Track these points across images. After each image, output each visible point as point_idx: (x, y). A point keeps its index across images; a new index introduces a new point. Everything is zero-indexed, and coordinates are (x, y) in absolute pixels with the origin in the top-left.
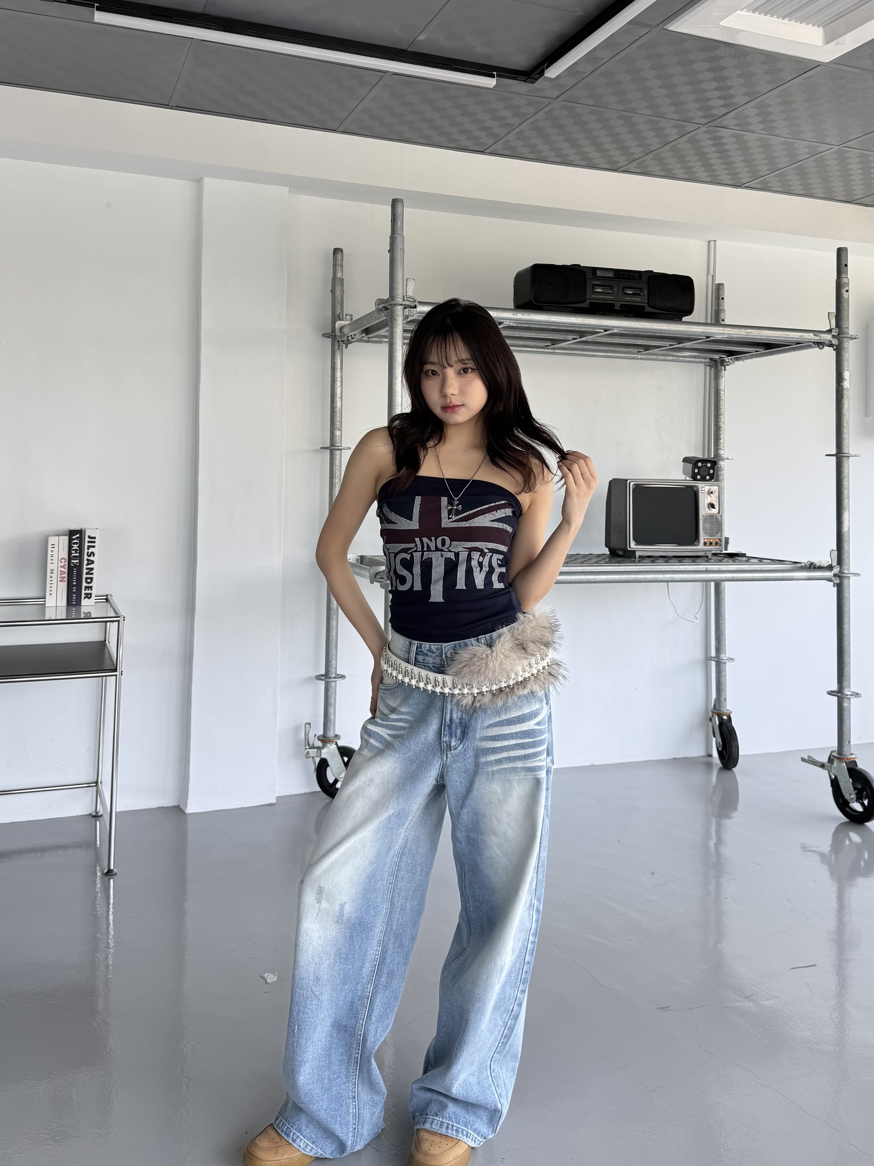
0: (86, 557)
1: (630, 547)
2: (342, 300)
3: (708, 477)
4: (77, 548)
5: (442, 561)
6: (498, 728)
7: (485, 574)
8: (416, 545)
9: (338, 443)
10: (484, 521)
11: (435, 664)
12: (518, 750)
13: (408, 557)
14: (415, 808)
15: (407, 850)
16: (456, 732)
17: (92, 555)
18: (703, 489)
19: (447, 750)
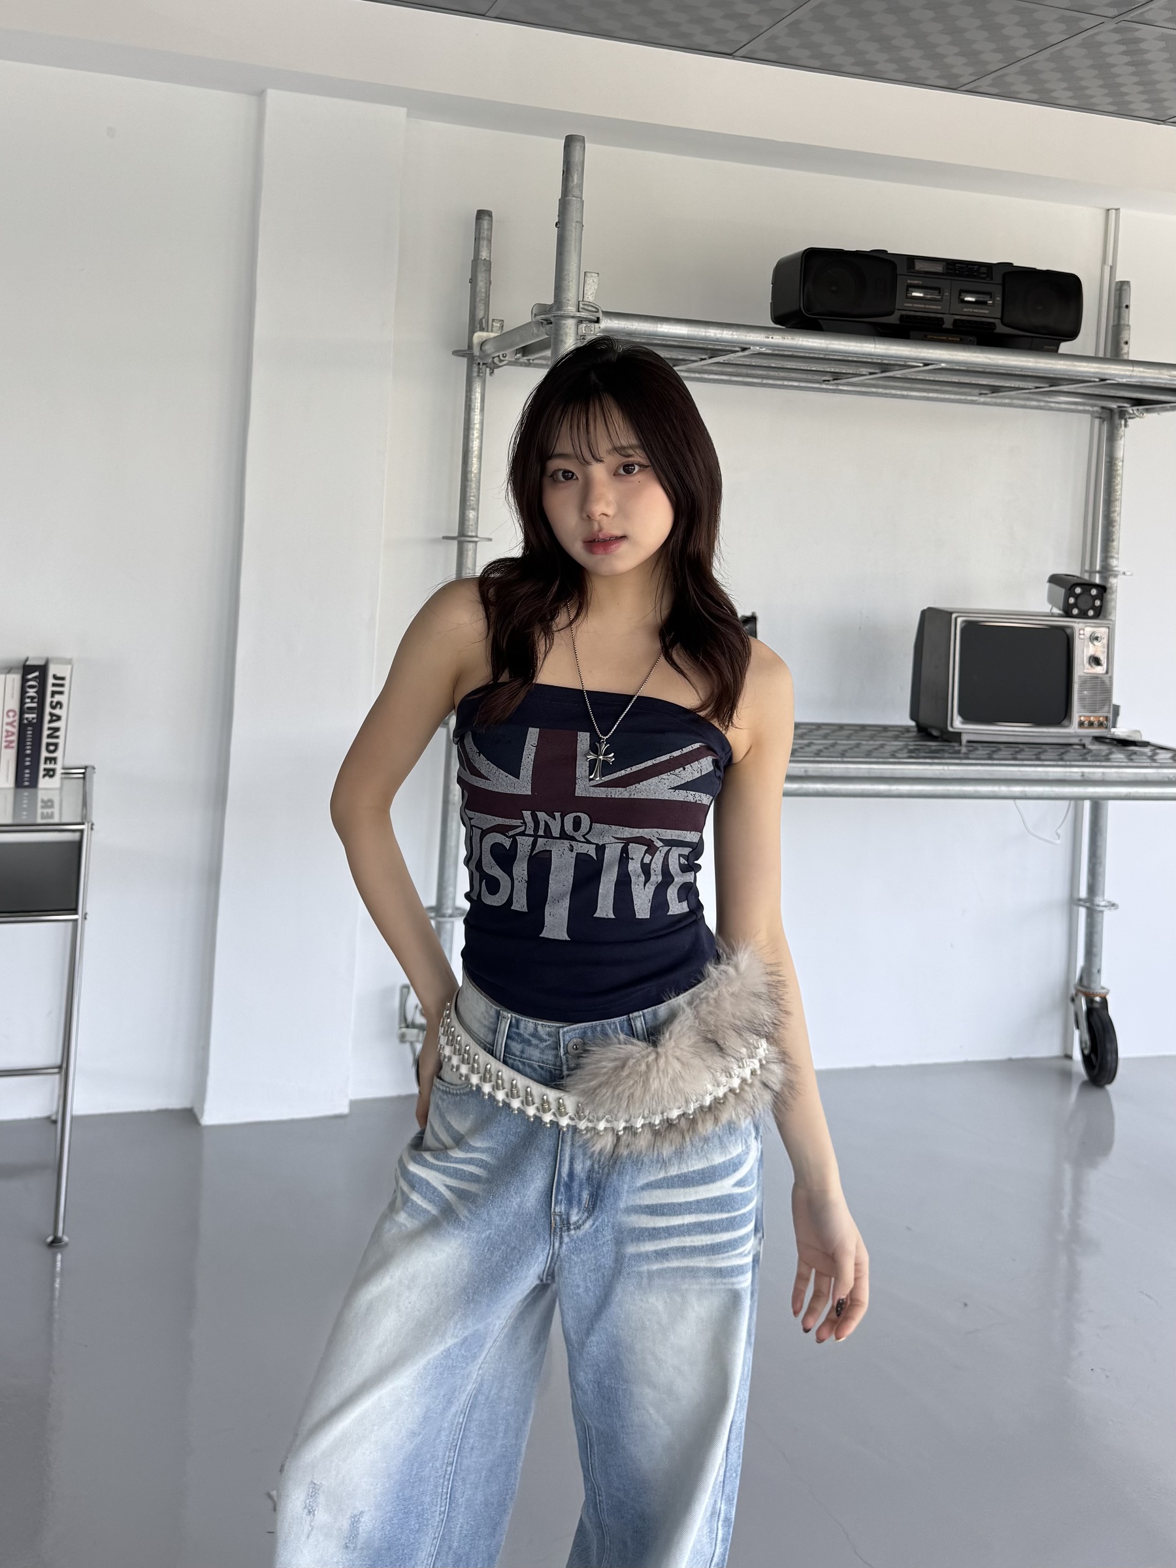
0: (48, 709)
1: (952, 726)
2: (488, 296)
3: (1091, 613)
4: (35, 695)
5: (571, 859)
6: (663, 1190)
7: (653, 888)
8: (525, 823)
9: (472, 531)
10: (659, 788)
11: (543, 1062)
12: (700, 1234)
13: (507, 843)
14: (497, 1326)
15: (481, 1398)
16: (580, 1195)
17: (59, 706)
18: (1082, 632)
19: (561, 1228)
